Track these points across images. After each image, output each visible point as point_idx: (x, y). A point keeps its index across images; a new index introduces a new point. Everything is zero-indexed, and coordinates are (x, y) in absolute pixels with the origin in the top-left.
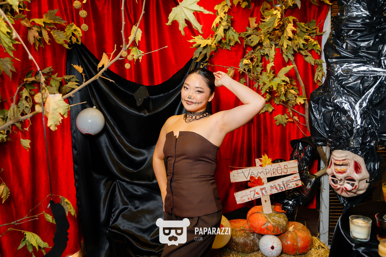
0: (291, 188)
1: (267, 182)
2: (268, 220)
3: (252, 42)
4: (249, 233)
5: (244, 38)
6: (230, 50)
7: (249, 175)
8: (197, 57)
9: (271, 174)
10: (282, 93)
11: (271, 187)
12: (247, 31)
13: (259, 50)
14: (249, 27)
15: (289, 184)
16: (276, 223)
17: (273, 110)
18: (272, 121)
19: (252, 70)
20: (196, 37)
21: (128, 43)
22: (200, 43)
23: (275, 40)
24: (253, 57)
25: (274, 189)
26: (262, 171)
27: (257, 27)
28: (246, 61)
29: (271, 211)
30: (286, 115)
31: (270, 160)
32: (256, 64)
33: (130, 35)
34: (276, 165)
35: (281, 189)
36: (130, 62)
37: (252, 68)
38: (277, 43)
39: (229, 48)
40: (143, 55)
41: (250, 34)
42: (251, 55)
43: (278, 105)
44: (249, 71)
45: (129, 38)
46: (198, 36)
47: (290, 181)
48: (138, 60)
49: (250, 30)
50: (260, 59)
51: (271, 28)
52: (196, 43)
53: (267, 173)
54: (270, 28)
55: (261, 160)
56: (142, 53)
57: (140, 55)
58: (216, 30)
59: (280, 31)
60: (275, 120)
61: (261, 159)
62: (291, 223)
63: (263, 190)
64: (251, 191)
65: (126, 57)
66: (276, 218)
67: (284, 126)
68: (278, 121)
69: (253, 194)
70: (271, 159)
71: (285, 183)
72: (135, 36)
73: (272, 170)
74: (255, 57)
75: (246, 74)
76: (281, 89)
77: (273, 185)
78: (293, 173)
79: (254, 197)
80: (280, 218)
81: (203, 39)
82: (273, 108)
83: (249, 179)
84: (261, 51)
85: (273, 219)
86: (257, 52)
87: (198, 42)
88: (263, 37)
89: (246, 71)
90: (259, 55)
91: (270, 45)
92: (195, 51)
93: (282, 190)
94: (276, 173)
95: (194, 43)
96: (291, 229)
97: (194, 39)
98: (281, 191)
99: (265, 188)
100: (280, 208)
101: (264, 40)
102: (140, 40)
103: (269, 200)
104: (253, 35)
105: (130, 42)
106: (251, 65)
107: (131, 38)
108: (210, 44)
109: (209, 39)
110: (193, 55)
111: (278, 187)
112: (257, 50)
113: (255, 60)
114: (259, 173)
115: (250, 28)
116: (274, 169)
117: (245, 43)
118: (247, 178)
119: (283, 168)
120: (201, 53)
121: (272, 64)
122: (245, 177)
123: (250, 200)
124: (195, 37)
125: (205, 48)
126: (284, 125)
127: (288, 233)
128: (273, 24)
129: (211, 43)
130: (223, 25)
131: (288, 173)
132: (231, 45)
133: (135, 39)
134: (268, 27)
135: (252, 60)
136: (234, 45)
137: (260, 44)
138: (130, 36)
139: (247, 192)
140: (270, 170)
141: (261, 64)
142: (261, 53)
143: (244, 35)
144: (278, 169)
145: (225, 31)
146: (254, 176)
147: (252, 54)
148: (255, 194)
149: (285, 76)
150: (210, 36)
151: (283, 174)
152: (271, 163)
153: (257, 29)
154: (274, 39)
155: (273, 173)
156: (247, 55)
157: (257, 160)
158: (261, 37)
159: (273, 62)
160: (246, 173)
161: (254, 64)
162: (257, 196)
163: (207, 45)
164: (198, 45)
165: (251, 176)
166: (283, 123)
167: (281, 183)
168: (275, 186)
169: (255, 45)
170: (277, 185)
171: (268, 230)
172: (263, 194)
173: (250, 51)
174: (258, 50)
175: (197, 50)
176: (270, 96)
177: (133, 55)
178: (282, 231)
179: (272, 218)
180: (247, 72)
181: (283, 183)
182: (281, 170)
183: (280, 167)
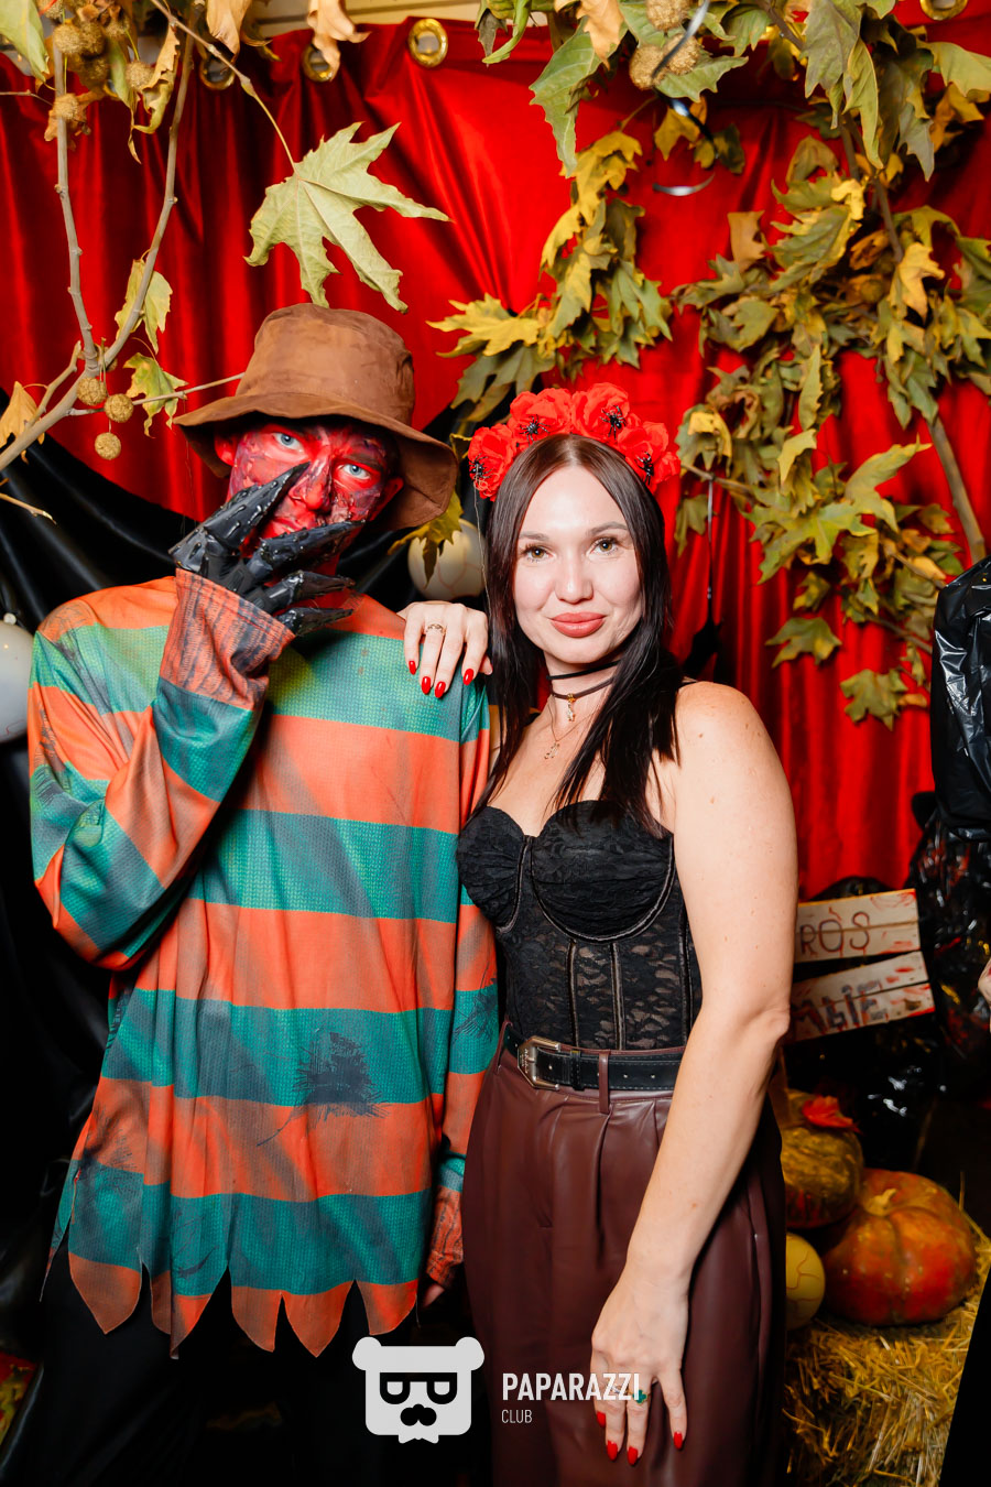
0: (884, 1020)
3: (740, 328)
5: (701, 310)
6: (635, 363)
8: (474, 399)
10: (868, 572)
12: (716, 276)
13: (774, 366)
14: (729, 257)
15: (874, 1002)
17: (836, 650)
18: (833, 699)
19: (729, 462)
20: (472, 305)
21: (109, 343)
22: (488, 332)
23: (856, 320)
24: (743, 400)
25: (802, 1019)
27: (760, 260)
28: (702, 420)
30: (895, 675)
32: (756, 435)
33: (119, 303)
34: (816, 911)
35: (838, 1021)
36: (120, 429)
37: (728, 452)
38: (863, 332)
39: (632, 357)
40: (180, 394)
41: (731, 291)
42: (736, 391)
43: (861, 625)
44: (720, 466)
45: (118, 317)
46: (482, 299)
47: (877, 989)
48: (161, 417)
49: (731, 275)
50: (774, 407)
51: (819, 265)
52: (469, 333)
54: (814, 264)
56: (175, 387)
57: (168, 394)
58: (561, 276)
59: (871, 281)
60: (847, 695)
62: (882, 1177)
65: (100, 406)
67: (886, 727)
68: (857, 702)
71: (855, 993)
72: (142, 308)
74: (748, 401)
75: (703, 480)
76: (862, 556)
78: (894, 950)
81: (505, 313)
82: (837, 642)
84: (785, 372)
86: (763, 375)
87: (478, 332)
88: (793, 310)
89: (708, 465)
90: (775, 388)
91: (826, 344)
92: (465, 372)
93: (839, 1026)
94: (816, 945)
95: (462, 333)
96: (880, 1202)
97: (463, 313)
98: (836, 1030)
100: (832, 1107)
101: (796, 322)
102: (163, 329)
104: (748, 295)
105: (121, 337)
106: (727, 436)
107: (125, 319)
108: (530, 340)
109: (529, 316)
110: (455, 390)
111: (823, 1012)
112: (762, 367)
113: (751, 414)
115: (729, 265)
116: (807, 930)
117: (703, 335)
119: (848, 923)
120: (491, 379)
121: (807, 440)
124: (467, 303)
125: (504, 356)
126: (889, 721)
127: (859, 1224)
128: (829, 249)
129: (538, 336)
130: (586, 253)
131: (871, 951)
132: (638, 345)
133: (143, 323)
134: (801, 263)
135: (733, 414)
136: (652, 342)
137: (779, 336)
138: (120, 309)
141: (779, 433)
142: (782, 380)
143: (703, 295)
144: (824, 928)
145: (599, 277)
147: (741, 387)
149: (877, 495)
150: (537, 301)
151: (849, 953)
153: (768, 266)
154: (850, 318)
156: (716, 391)
158: (784, 306)
159: (813, 431)
161: (742, 433)
163: (517, 345)
164: (474, 343)
166: (879, 711)
167: (837, 996)
168: (806, 1009)
169: (750, 343)
170: (817, 1001)
173: (729, 370)
174: (768, 367)
175: (473, 365)
176: (823, 582)
177: (142, 396)
178: (827, 1215)
180: (712, 470)
181: (848, 992)
182: (839, 935)
183: (833, 921)
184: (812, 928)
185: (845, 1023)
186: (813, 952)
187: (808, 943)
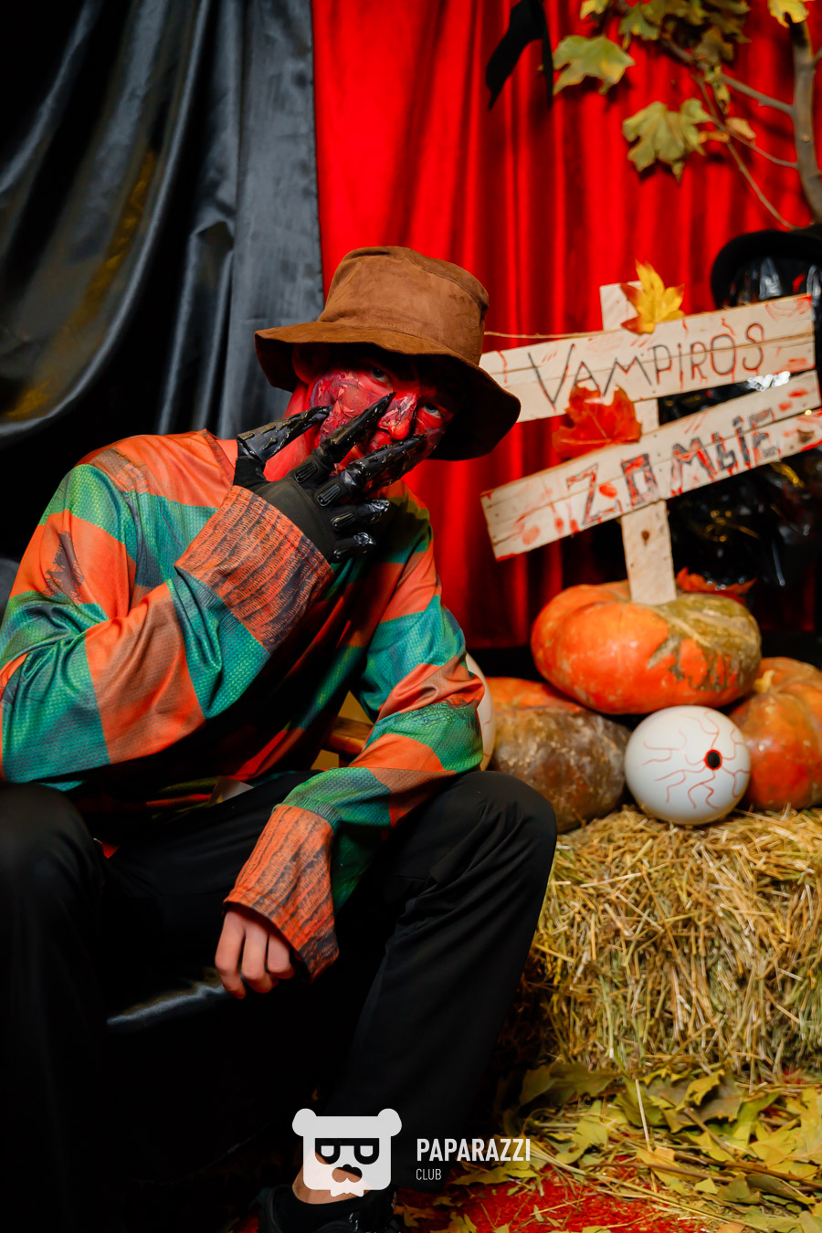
1: (656, 424)
2: (674, 626)
4: (567, 714)
7: (563, 380)
9: (681, 373)
11: (678, 450)
15: (767, 435)
16: (716, 639)
25: (689, 463)
26: (636, 359)
29: (669, 592)
31: (672, 299)
34: (707, 324)
35: (728, 461)
47: (770, 418)
53: (658, 371)
55: (631, 294)
61: (631, 284)
63: (635, 469)
64: (572, 480)
66: (711, 613)
69: (585, 496)
70: (679, 294)
71: (746, 426)
73: (686, 349)
77: (686, 444)
79: (587, 512)
80: (731, 616)
83: (562, 406)
85: (698, 621)
93: (730, 467)
94: (706, 368)
98: (724, 474)
99: (646, 457)
103: (661, 530)
111: (712, 453)
114: (618, 370)
116: (698, 348)
118: (553, 403)
119: (740, 339)
122: (546, 393)
123: (567, 531)
139: (552, 480)
140: (674, 351)
144: (718, 344)
146: (590, 386)
148: (591, 498)
152: (681, 313)
155: (694, 366)
157: (611, 294)
160: (551, 372)
162: (603, 509)
165: (581, 385)
167: (727, 431)
168: (695, 447)
170: (706, 440)
171: (679, 674)
172: (634, 493)
179: (693, 615)
181: (739, 425)
182: (730, 354)
183: (726, 335)
184: (703, 345)
185: (735, 464)
186: (703, 377)
187: (697, 365)
